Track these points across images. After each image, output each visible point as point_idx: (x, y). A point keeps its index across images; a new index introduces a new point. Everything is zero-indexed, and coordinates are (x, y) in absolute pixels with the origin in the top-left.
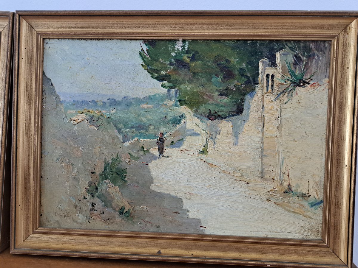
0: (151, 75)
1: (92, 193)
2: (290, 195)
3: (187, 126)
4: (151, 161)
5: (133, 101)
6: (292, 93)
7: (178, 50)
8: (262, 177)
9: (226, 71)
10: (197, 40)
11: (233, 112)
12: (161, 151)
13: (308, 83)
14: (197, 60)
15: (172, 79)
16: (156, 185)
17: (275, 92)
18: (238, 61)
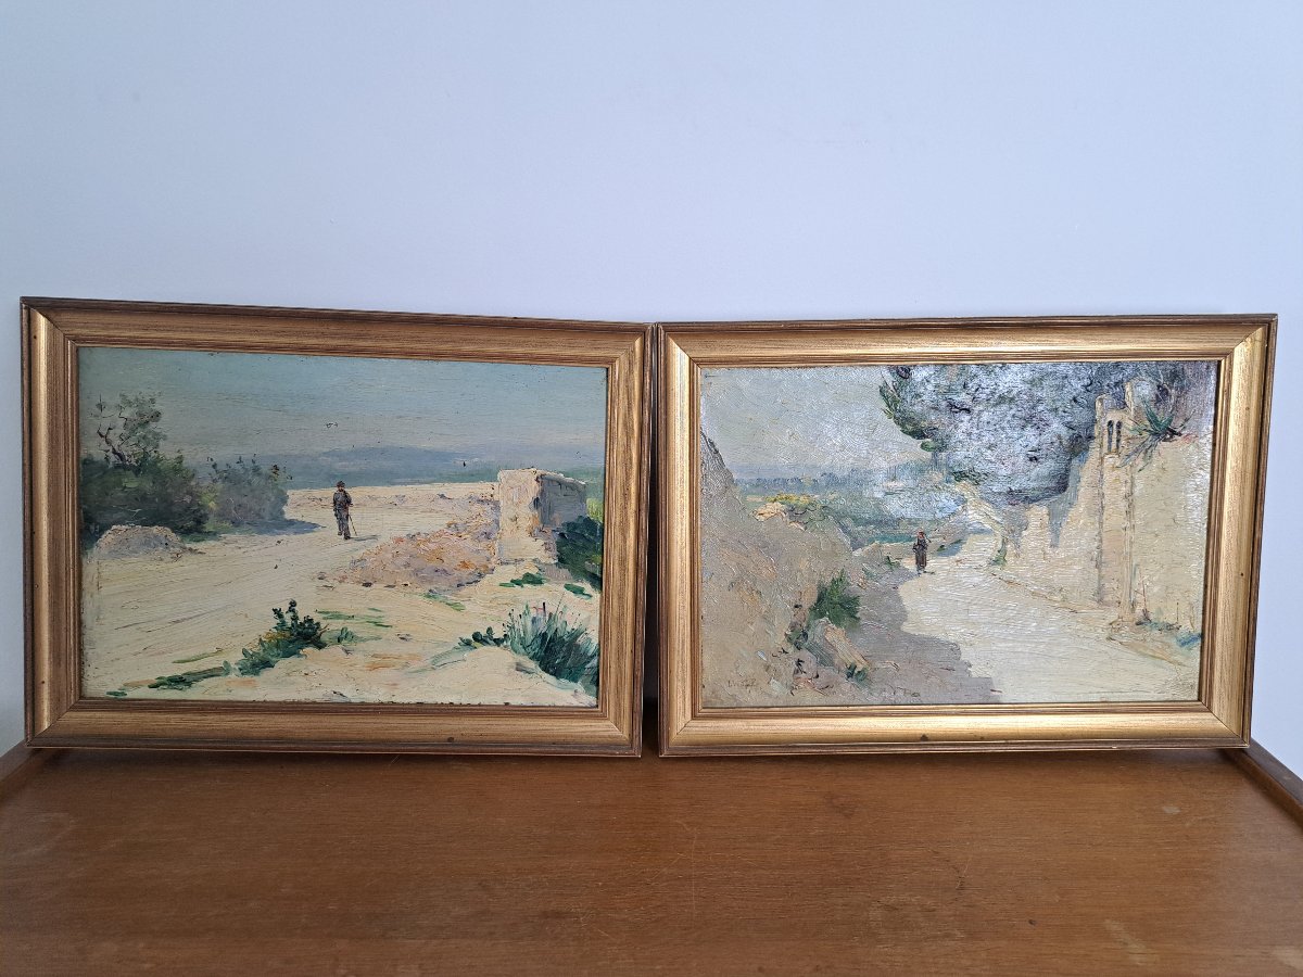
0: (901, 429)
1: (797, 643)
2: (1147, 627)
4: (903, 582)
6: (1152, 451)
8: (1100, 601)
11: (1051, 489)
12: (921, 562)
13: (1180, 434)
16: (912, 624)
17: (1124, 452)
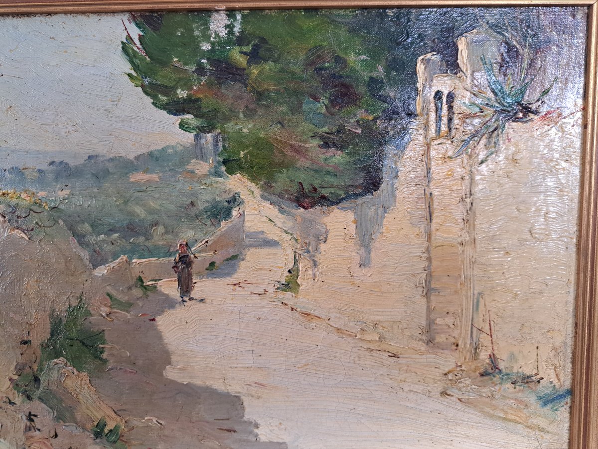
0: (152, 101)
1: (26, 391)
2: (495, 379)
3: (247, 224)
4: (163, 311)
5: (111, 165)
6: (498, 136)
7: (217, 35)
8: (430, 342)
9: (335, 86)
10: (262, 9)
11: (356, 187)
12: (186, 287)
13: (536, 113)
14: (266, 60)
15: (204, 110)
16: (179, 369)
17: (458, 136)
18: (364, 61)
